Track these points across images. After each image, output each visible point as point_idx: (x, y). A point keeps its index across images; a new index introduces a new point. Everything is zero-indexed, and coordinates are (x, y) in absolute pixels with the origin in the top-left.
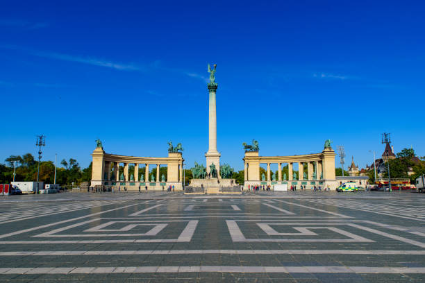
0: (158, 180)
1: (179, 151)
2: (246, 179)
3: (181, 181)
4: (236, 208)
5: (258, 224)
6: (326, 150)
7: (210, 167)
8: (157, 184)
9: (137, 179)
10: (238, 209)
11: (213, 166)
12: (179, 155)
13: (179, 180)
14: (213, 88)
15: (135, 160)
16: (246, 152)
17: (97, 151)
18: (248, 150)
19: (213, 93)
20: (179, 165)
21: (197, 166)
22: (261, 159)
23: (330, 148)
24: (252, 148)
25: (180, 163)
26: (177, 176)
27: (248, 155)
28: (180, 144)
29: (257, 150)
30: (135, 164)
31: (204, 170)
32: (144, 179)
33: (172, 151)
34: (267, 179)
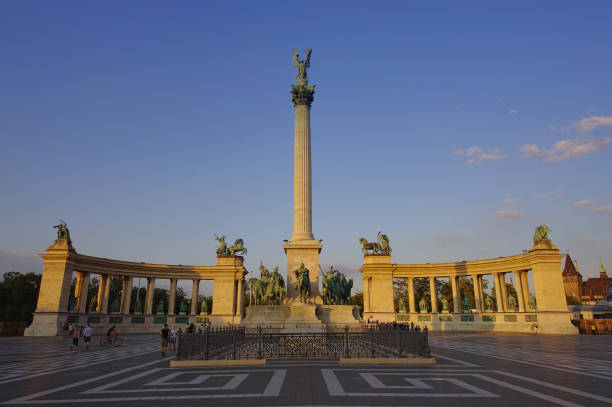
1: (238, 254)
2: (367, 309)
3: (238, 312)
5: (362, 375)
6: (539, 246)
7: (297, 274)
9: (149, 310)
11: (304, 274)
12: (238, 262)
13: (235, 311)
14: (305, 97)
15: (150, 272)
16: (367, 255)
17: (56, 247)
18: (371, 252)
19: (303, 107)
20: (236, 282)
21: (266, 274)
22: (394, 268)
23: (548, 243)
24: (378, 248)
25: (239, 276)
26: (231, 304)
27: (370, 260)
28: (240, 241)
29: (387, 252)
30: (149, 279)
31: (281, 283)
32: (166, 311)
33: (224, 252)
34: (408, 311)
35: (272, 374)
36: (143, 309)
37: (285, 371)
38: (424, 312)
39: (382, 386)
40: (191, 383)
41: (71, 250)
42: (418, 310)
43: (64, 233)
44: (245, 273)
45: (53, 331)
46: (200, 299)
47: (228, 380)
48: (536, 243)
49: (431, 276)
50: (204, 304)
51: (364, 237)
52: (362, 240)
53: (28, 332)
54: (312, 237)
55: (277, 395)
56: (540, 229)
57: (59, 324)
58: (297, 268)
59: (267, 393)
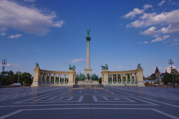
0: (64, 82)
1: (74, 69)
2: (102, 81)
3: (74, 82)
4: (96, 92)
6: (138, 68)
7: (87, 75)
8: (64, 83)
9: (55, 81)
10: (97, 92)
11: (88, 75)
12: (74, 71)
13: (73, 81)
14: (89, 39)
15: (54, 73)
16: (103, 69)
17: (36, 68)
18: (103, 68)
19: (89, 41)
20: (74, 75)
21: (81, 74)
22: (109, 72)
23: (140, 67)
24: (105, 68)
25: (74, 74)
26: (73, 80)
27: (103, 70)
28: (74, 66)
29: (107, 68)
30: (54, 74)
31: (84, 77)
32: (58, 81)
33: (71, 69)
34: (111, 81)
35: (80, 97)
36: (53, 81)
37: (83, 96)
38: (115, 82)
39: (108, 99)
40: (60, 99)
41: (39, 69)
42: (114, 81)
43: (37, 65)
44: (76, 73)
45: (37, 85)
46: (66, 79)
47: (69, 98)
48: (138, 67)
49: (117, 74)
50: (66, 80)
51: (102, 65)
52: (102, 66)
53: (32, 85)
54: (90, 67)
55: (81, 101)
56: (139, 64)
57: (38, 84)
58: (87, 74)
59: (79, 101)
